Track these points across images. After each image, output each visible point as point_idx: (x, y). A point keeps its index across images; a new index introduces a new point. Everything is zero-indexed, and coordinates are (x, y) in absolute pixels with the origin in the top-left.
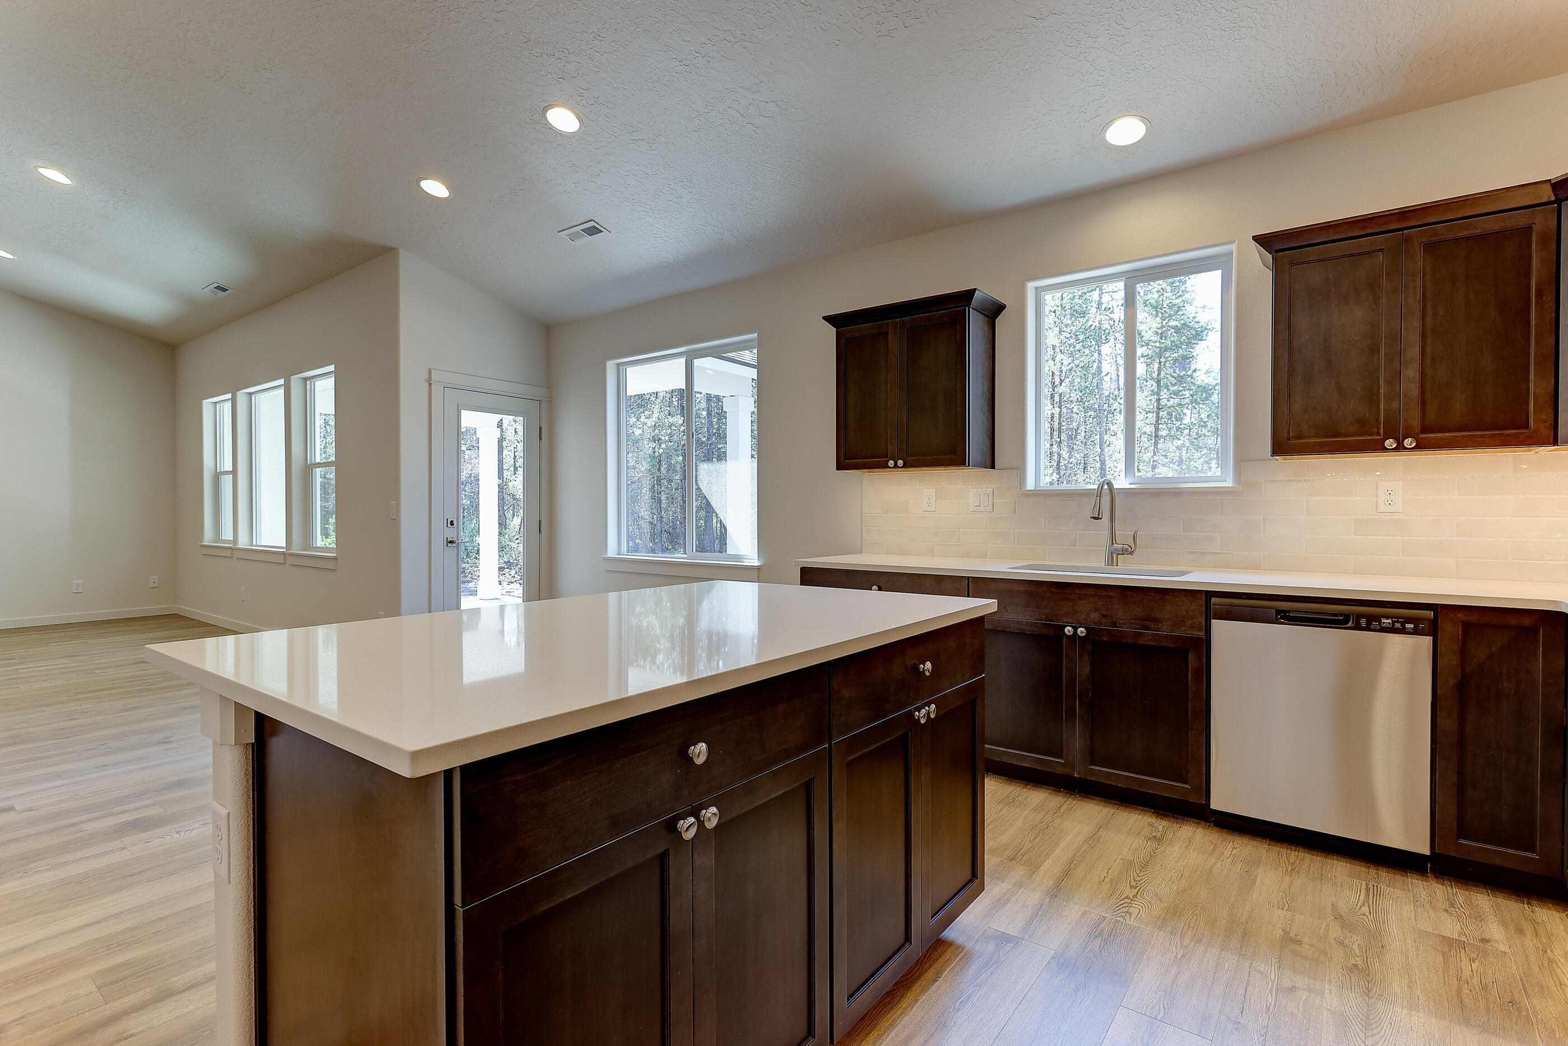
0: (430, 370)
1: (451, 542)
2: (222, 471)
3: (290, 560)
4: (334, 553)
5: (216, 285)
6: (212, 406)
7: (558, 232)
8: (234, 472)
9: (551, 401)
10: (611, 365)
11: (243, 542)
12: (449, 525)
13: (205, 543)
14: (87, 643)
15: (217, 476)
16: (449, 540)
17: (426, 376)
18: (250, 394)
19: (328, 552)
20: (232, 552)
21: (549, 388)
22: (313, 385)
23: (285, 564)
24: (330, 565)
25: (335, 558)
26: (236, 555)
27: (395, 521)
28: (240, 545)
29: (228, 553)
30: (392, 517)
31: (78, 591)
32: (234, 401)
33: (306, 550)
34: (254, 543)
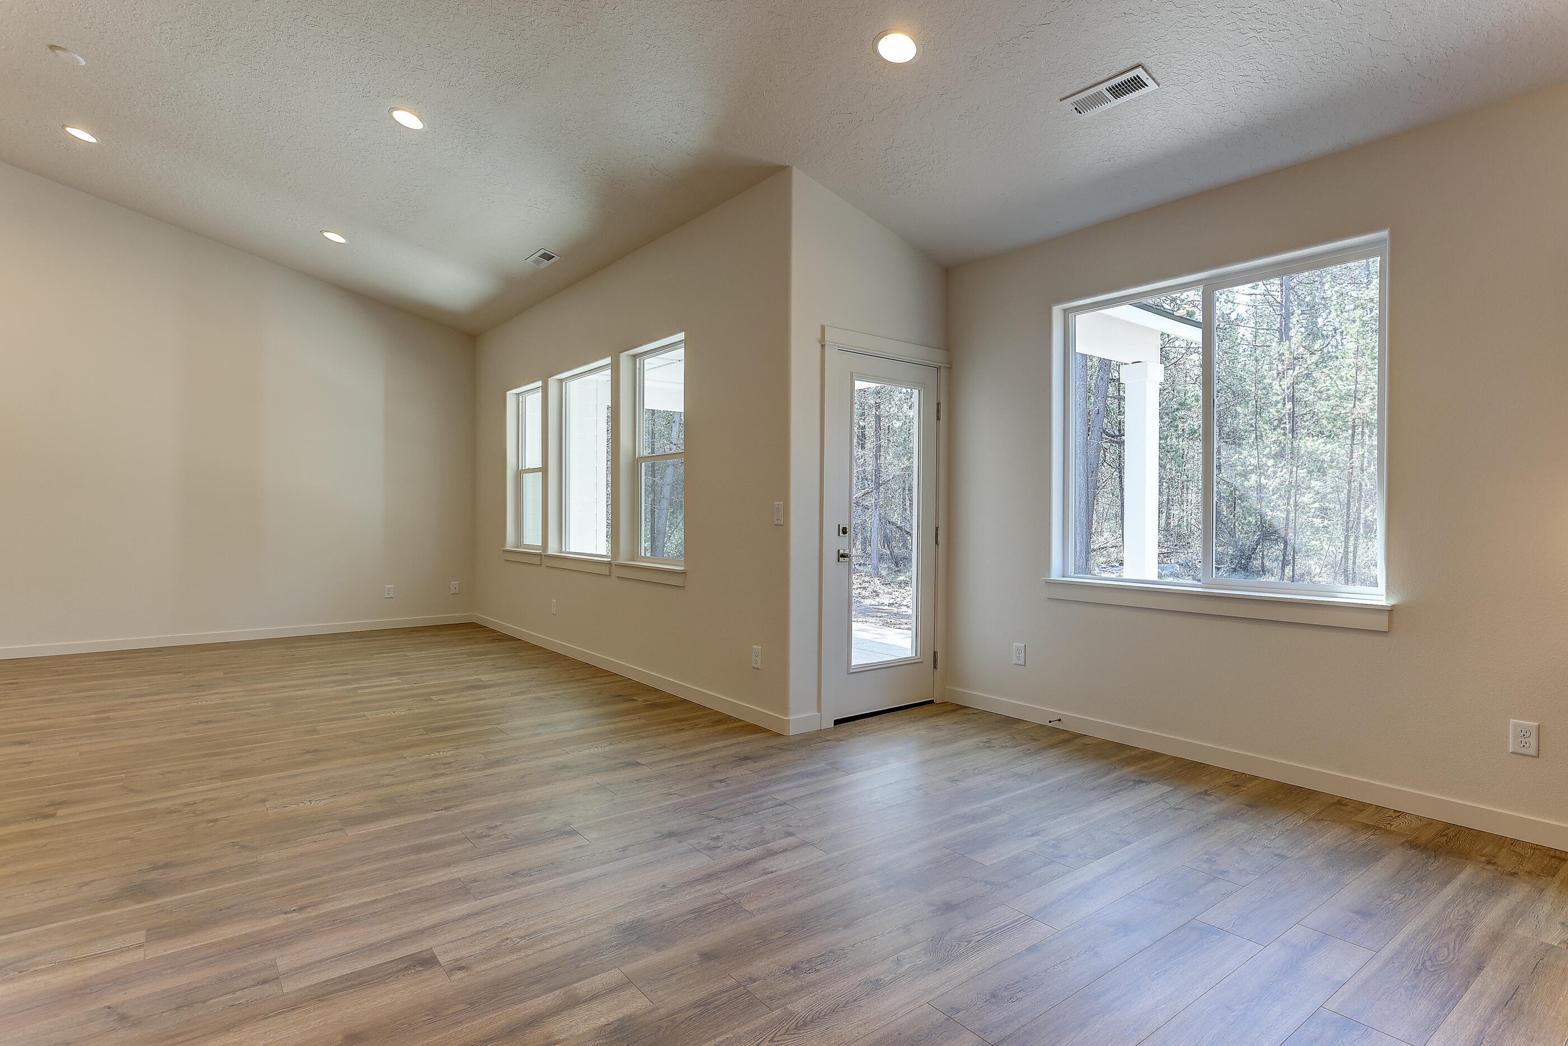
0: (823, 328)
1: (843, 556)
2: (524, 468)
3: (617, 572)
4: (681, 566)
5: (542, 252)
6: (515, 396)
7: (1061, 100)
8: (544, 470)
9: (950, 368)
10: (1057, 311)
11: (552, 549)
12: (841, 534)
13: (508, 548)
14: (406, 655)
15: (519, 474)
16: (841, 552)
17: (819, 335)
18: (561, 381)
19: (671, 565)
20: (541, 559)
21: (947, 350)
22: (642, 363)
23: (610, 575)
24: (678, 581)
25: (683, 573)
26: (546, 562)
27: (782, 528)
28: (550, 552)
29: (537, 561)
30: (776, 522)
31: (389, 596)
32: (545, 389)
33: (634, 560)
34: (563, 550)
